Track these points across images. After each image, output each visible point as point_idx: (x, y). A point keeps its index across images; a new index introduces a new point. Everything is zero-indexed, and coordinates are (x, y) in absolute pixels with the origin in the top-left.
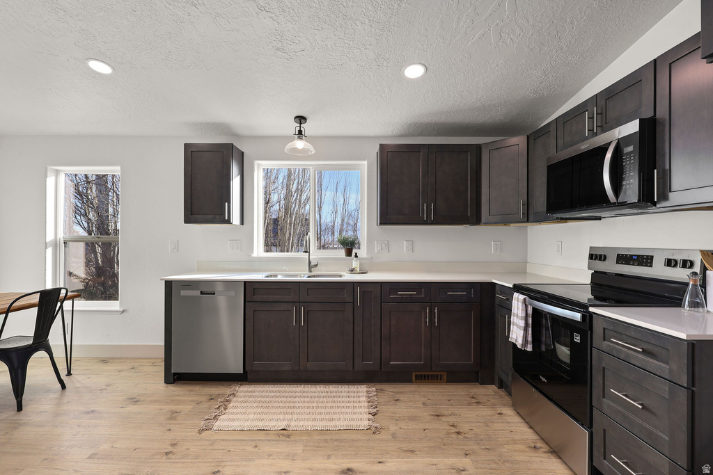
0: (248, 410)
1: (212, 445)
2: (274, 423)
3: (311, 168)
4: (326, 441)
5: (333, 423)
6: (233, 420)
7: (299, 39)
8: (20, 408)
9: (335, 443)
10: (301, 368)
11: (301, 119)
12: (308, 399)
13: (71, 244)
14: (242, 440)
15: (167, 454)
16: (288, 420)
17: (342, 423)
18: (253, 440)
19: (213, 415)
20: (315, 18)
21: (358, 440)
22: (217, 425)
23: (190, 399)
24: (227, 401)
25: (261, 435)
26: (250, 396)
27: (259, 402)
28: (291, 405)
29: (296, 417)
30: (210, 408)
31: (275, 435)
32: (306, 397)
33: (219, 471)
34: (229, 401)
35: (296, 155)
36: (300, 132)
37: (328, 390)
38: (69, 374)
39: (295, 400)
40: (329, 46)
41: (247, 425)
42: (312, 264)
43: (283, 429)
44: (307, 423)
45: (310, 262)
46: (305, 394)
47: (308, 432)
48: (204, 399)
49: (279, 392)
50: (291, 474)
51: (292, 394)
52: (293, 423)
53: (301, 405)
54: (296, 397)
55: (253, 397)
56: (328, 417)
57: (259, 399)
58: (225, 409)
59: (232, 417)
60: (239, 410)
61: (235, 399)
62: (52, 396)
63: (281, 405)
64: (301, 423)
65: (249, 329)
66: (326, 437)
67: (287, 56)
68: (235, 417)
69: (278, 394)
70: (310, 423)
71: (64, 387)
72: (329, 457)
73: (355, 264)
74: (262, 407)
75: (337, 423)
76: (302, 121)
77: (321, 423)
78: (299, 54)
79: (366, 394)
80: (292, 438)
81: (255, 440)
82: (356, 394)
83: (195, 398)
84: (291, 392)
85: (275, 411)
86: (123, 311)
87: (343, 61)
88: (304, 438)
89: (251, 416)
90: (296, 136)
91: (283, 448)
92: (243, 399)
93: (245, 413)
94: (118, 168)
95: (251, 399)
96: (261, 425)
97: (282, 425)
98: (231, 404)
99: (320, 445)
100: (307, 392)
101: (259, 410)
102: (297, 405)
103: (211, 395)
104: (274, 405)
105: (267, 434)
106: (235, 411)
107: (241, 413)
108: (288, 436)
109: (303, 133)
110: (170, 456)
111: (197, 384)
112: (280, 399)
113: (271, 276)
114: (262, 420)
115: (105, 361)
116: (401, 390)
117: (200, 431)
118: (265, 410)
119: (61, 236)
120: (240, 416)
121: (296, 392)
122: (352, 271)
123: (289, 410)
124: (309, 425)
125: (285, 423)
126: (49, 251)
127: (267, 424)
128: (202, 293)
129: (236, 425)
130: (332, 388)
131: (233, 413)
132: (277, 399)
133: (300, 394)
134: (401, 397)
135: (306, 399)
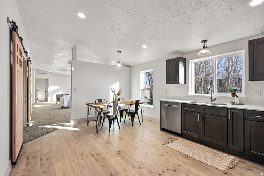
0: (178, 145)
1: (164, 149)
2: (184, 152)
3: (214, 59)
4: (200, 165)
5: (207, 162)
6: (173, 146)
7: (190, 18)
8: (132, 126)
9: (204, 168)
10: (202, 139)
11: (205, 41)
12: (202, 151)
13: (145, 90)
14: (172, 152)
15: (153, 146)
16: (190, 153)
17: (211, 163)
18: (175, 153)
19: (168, 142)
20: (193, 9)
21: (214, 172)
22: (168, 145)
23: (164, 136)
24: (174, 140)
25: (179, 153)
26: (181, 142)
27: (183, 144)
28: (194, 150)
29: (193, 153)
30: (168, 140)
31: (183, 155)
32: (202, 150)
33: (162, 156)
34: (174, 141)
35: (202, 56)
36: (204, 46)
37: (213, 151)
38: (142, 122)
39: (197, 149)
40: (203, 14)
41: (176, 149)
42: (213, 99)
43: (187, 155)
44: (196, 157)
45: (211, 98)
46: (201, 149)
47: (195, 160)
48: (168, 137)
49: (192, 144)
50: (181, 167)
51: (196, 147)
52: (191, 155)
53: (198, 151)
54: (198, 148)
55: (182, 142)
56: (206, 159)
57: (184, 144)
58: (172, 142)
59: (173, 145)
60: (176, 144)
61: (176, 141)
62: (138, 125)
63: (190, 148)
64: (194, 156)
65: (183, 119)
66: (201, 164)
67: (188, 24)
68: (174, 145)
69: (191, 145)
70: (197, 157)
71: (140, 124)
72: (198, 170)
73: (236, 100)
74: (184, 146)
75: (209, 163)
76: (205, 42)
77: (202, 159)
78: (192, 22)
79: (232, 160)
80: (188, 159)
81: (176, 153)
82: (226, 158)
83: (166, 136)
84: (197, 146)
85: (187, 149)
86: (154, 108)
87: (212, 16)
88: (192, 161)
89: (178, 147)
90: (203, 49)
91: (184, 159)
92: (178, 142)
93: (177, 145)
94: (153, 70)
95: (181, 143)
96: (180, 150)
97: (187, 154)
98: (174, 142)
99: (197, 165)
100: (203, 148)
101: (182, 146)
102: (196, 150)
103: (170, 137)
104: (188, 147)
105: (181, 154)
106: (175, 144)
107: (176, 145)
108: (187, 157)
109: (206, 47)
110: (154, 147)
111: (168, 133)
112: (191, 146)
113: (194, 102)
114: (181, 149)
115: (150, 121)
116: (257, 167)
117: (163, 145)
118: (184, 147)
119: (143, 88)
120: (175, 146)
121: (199, 147)
122: (233, 103)
123: (192, 151)
124: (196, 158)
125: (188, 153)
126: (141, 92)
127: (182, 151)
128: (169, 105)
129: (173, 147)
130: (216, 151)
131: (173, 144)
132: (190, 146)
133: (200, 148)
134: (255, 170)
135: (201, 150)
